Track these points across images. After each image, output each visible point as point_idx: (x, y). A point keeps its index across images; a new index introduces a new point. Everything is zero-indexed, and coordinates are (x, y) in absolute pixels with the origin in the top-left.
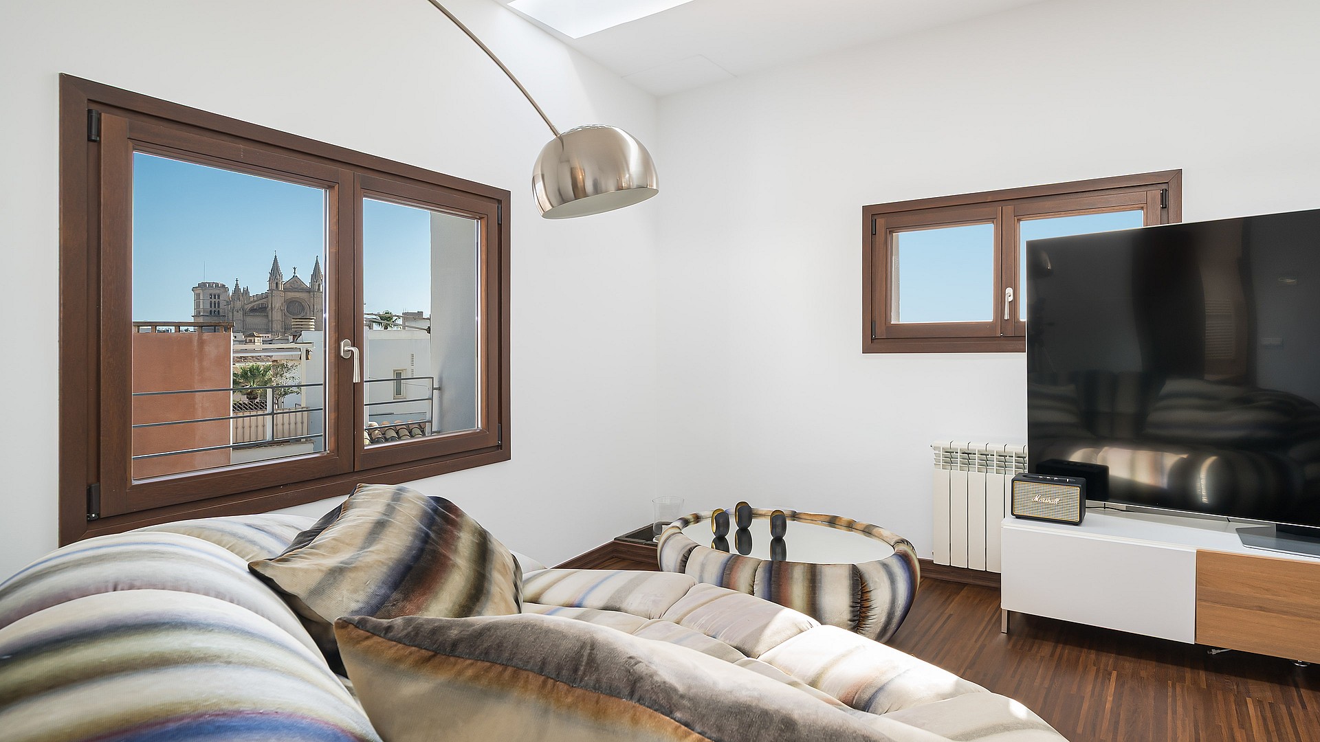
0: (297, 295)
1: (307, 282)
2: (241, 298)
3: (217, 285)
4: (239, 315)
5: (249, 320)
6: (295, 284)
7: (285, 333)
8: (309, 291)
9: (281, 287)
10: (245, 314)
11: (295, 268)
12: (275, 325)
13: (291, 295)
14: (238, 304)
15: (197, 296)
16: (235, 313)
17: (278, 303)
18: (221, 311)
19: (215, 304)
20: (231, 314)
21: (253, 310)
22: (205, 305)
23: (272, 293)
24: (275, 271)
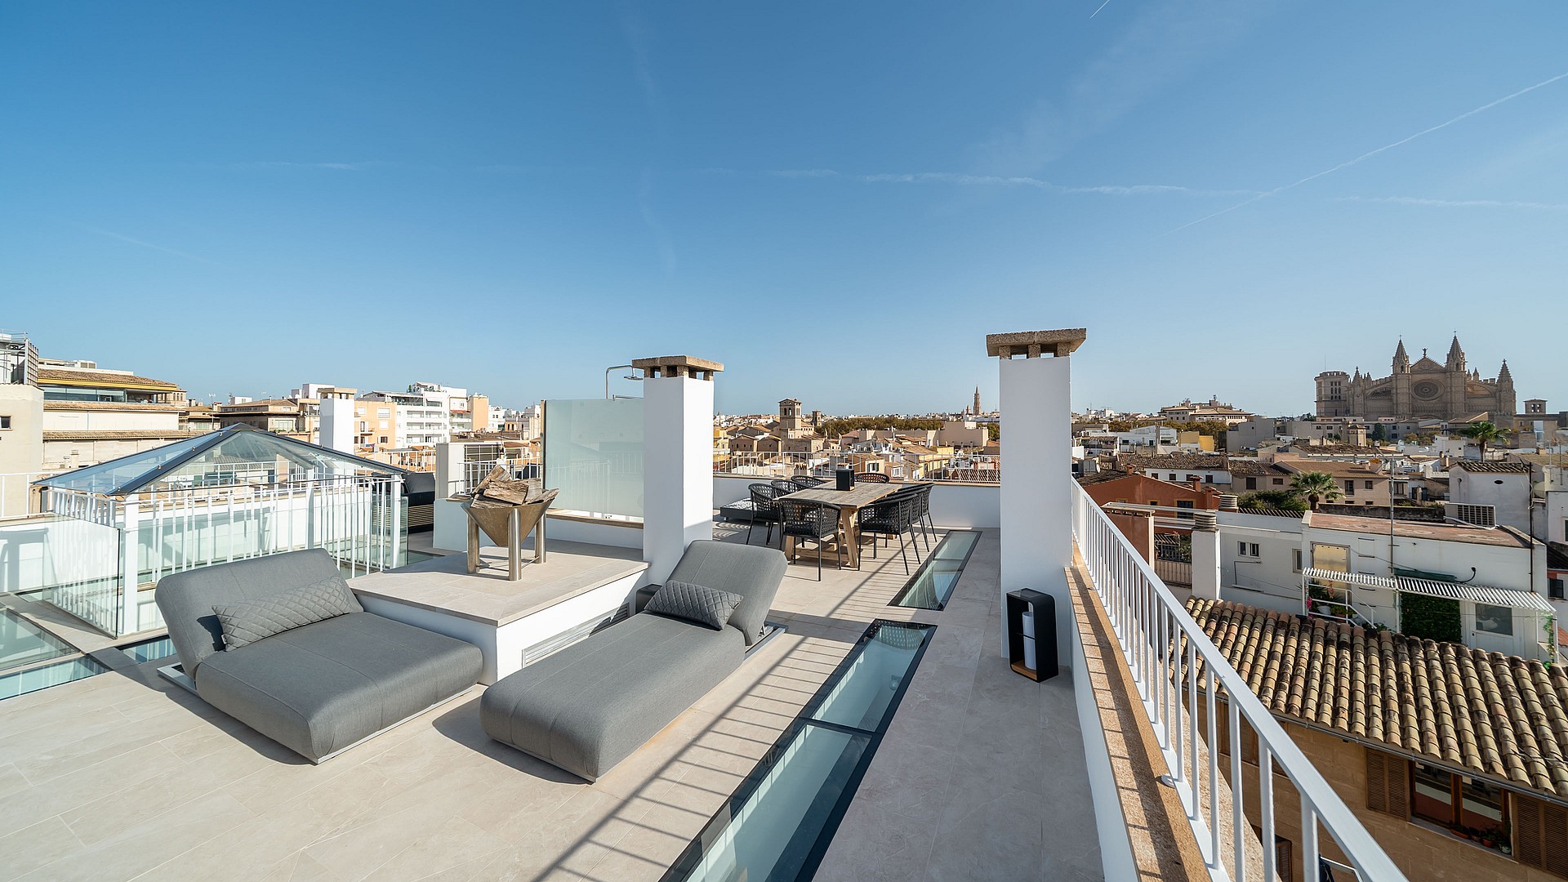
0: (1429, 376)
1: (1442, 362)
2: (1362, 384)
3: (1337, 372)
4: (1360, 400)
5: (1371, 404)
6: (1426, 364)
7: (1413, 415)
8: (1444, 371)
9: (1407, 371)
10: (1366, 398)
11: (1425, 350)
12: (1400, 408)
13: (1418, 377)
14: (1358, 390)
15: (1319, 385)
16: (1355, 398)
17: (1403, 387)
18: (1342, 396)
19: (1336, 390)
20: (1351, 399)
21: (1375, 394)
22: (1326, 391)
23: (1396, 377)
24: (1400, 355)
